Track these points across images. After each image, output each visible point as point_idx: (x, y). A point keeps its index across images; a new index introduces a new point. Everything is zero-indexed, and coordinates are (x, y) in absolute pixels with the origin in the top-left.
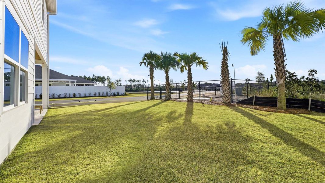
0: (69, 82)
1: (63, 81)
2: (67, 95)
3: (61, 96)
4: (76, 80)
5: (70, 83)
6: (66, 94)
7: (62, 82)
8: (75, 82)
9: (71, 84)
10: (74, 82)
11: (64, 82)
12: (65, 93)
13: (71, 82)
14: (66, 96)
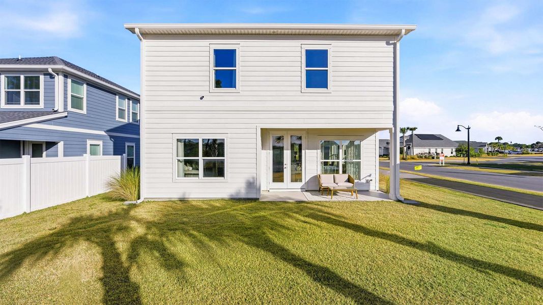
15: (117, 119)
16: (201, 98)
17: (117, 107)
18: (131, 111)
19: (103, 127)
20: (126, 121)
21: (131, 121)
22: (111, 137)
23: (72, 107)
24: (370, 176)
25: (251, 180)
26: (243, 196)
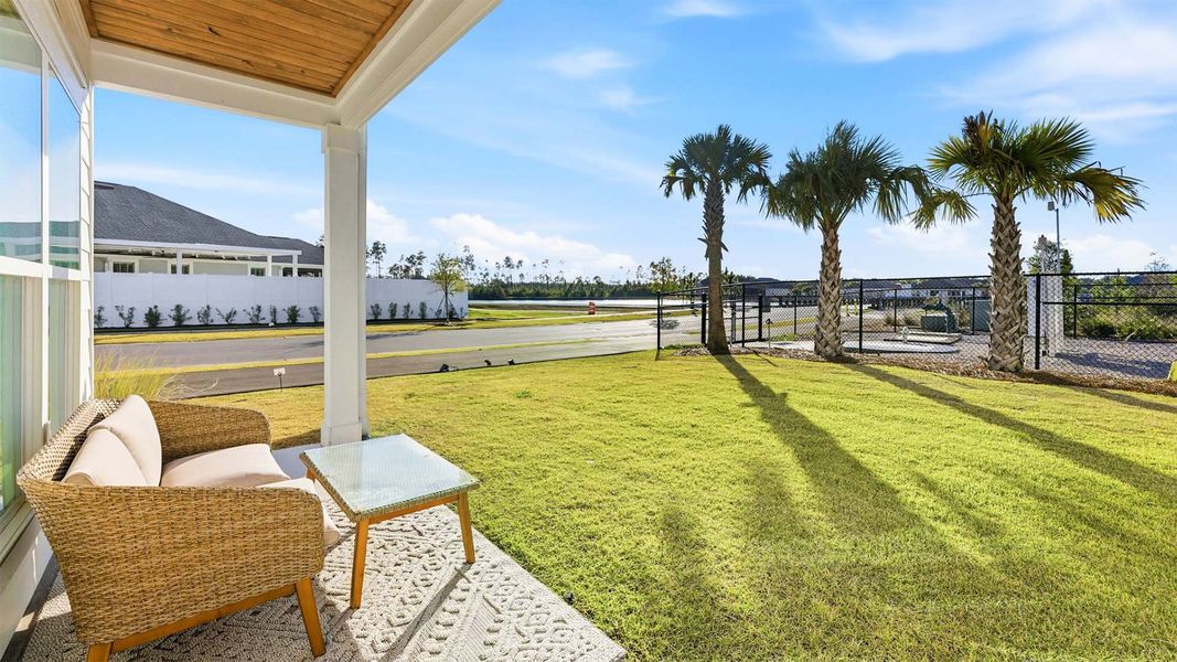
0: (264, 259)
1: (236, 255)
2: (261, 316)
3: (237, 320)
4: (300, 252)
5: (269, 266)
6: (259, 309)
7: (233, 259)
8: (295, 259)
9: (273, 267)
10: (289, 259)
11: (240, 259)
12: (255, 308)
13: (275, 259)
14: (257, 316)
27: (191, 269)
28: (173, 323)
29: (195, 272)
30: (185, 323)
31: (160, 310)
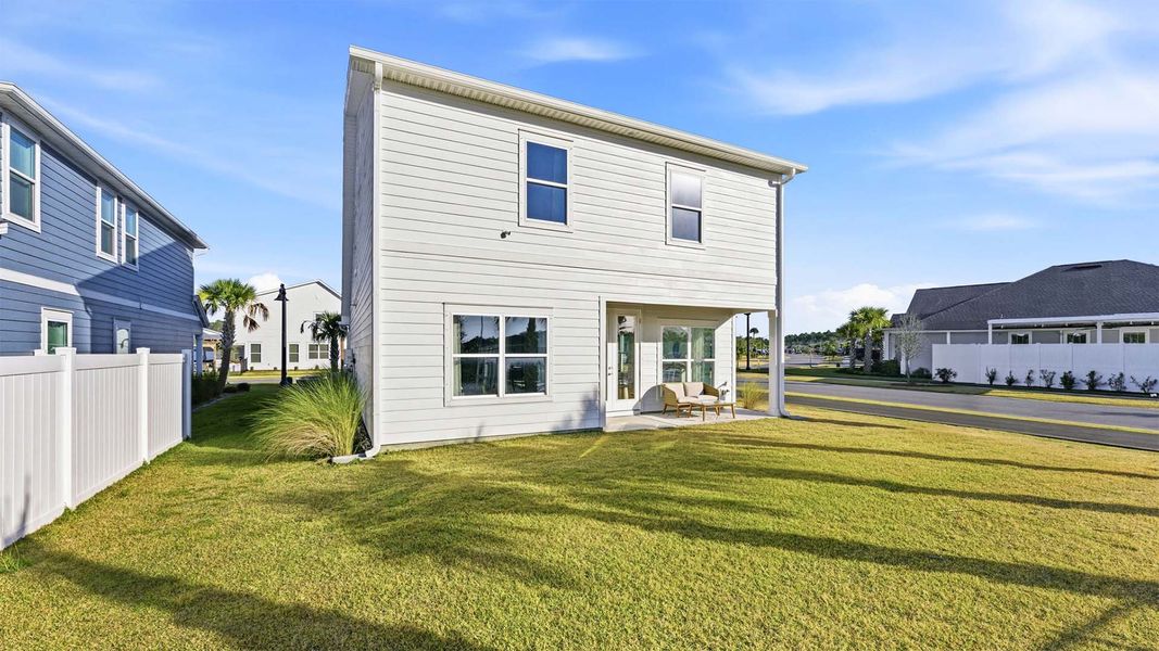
15: (99, 252)
16: (503, 235)
17: (99, 218)
18: (124, 233)
19: (73, 273)
20: (114, 259)
21: (124, 260)
22: (88, 302)
23: (12, 211)
24: (725, 384)
25: (591, 396)
26: (575, 425)
27: (1147, 338)
28: (1086, 388)
29: (1152, 341)
30: (1097, 388)
31: (1074, 375)
